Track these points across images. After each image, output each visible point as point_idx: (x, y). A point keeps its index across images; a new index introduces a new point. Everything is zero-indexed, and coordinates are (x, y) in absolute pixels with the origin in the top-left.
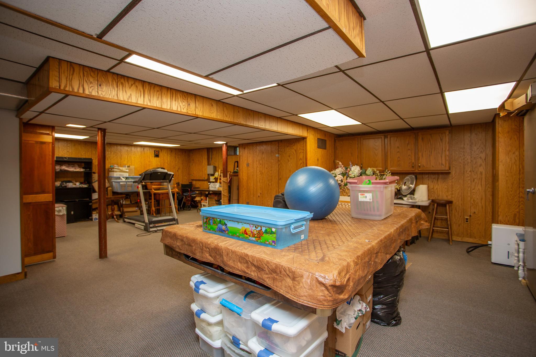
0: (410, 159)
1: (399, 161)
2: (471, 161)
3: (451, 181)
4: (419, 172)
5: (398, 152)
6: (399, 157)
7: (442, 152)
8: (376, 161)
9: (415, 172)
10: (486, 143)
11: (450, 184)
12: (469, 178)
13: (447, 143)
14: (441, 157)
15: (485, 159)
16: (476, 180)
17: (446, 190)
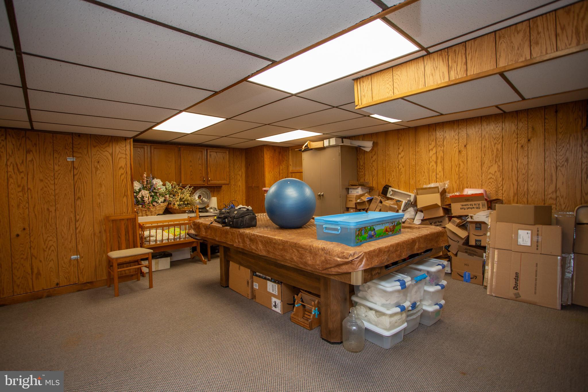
0: (201, 173)
1: (192, 175)
2: (234, 177)
3: (222, 193)
4: (208, 185)
5: (191, 166)
6: (192, 171)
7: (224, 168)
8: (169, 174)
9: (205, 185)
10: (241, 163)
11: (222, 195)
12: (233, 190)
13: (227, 161)
14: (224, 172)
15: (241, 176)
16: (237, 192)
17: (220, 201)
